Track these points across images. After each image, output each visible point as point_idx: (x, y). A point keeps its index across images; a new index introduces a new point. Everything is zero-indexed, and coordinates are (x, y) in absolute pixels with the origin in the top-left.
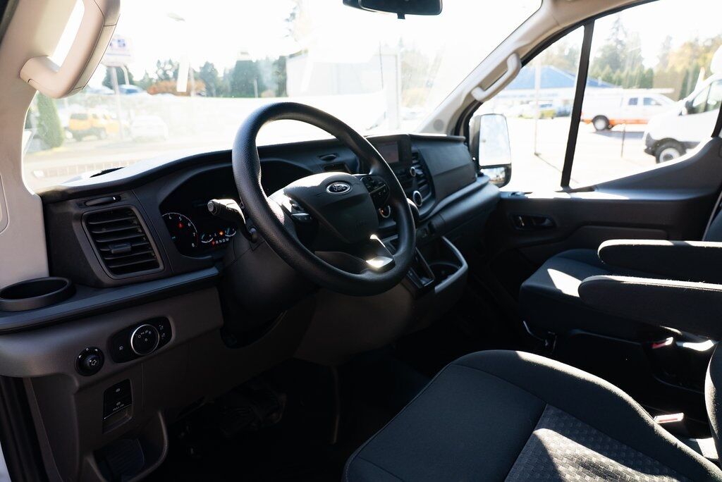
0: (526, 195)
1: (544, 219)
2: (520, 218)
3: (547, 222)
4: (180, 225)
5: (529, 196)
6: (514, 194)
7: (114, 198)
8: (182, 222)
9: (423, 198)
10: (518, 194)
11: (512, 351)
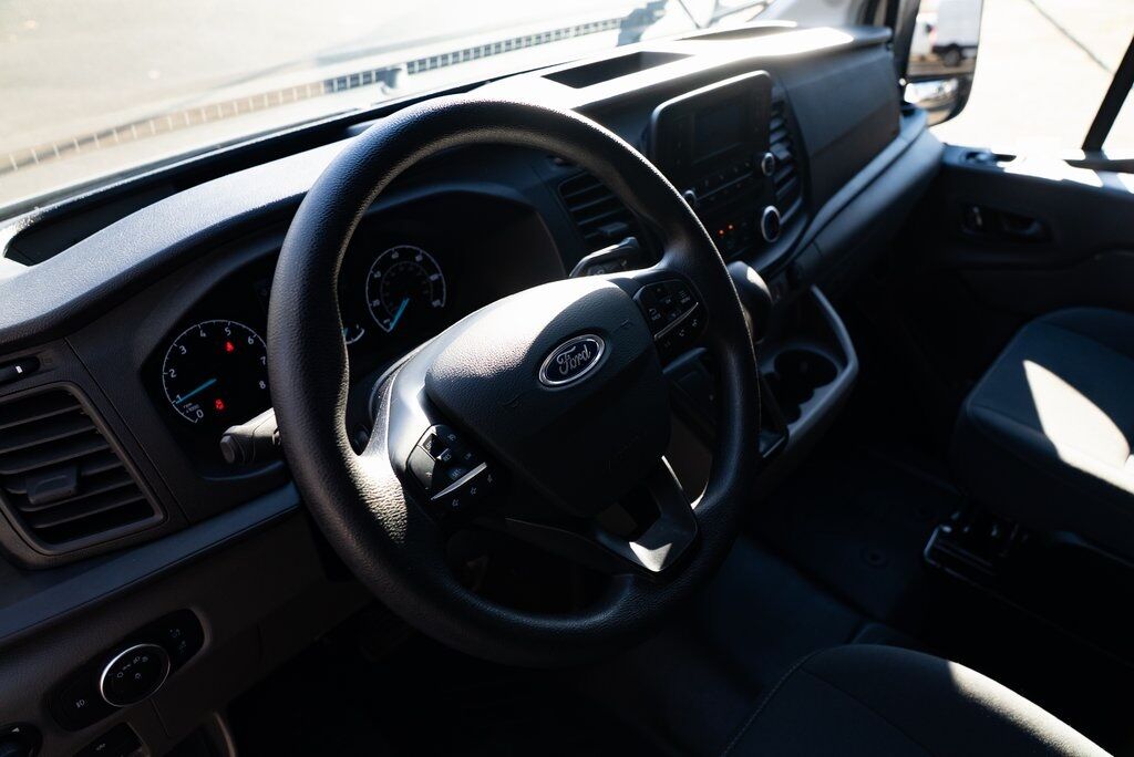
0: (1001, 164)
1: (1028, 222)
2: (976, 210)
3: (1034, 228)
4: (230, 347)
5: (1009, 168)
6: (972, 155)
7: (19, 369)
8: (231, 339)
9: (782, 215)
10: (982, 157)
11: (939, 660)
